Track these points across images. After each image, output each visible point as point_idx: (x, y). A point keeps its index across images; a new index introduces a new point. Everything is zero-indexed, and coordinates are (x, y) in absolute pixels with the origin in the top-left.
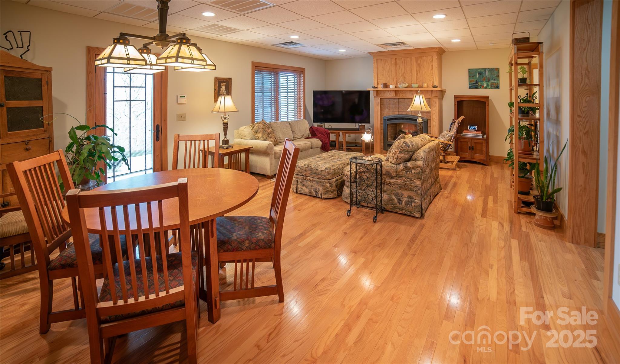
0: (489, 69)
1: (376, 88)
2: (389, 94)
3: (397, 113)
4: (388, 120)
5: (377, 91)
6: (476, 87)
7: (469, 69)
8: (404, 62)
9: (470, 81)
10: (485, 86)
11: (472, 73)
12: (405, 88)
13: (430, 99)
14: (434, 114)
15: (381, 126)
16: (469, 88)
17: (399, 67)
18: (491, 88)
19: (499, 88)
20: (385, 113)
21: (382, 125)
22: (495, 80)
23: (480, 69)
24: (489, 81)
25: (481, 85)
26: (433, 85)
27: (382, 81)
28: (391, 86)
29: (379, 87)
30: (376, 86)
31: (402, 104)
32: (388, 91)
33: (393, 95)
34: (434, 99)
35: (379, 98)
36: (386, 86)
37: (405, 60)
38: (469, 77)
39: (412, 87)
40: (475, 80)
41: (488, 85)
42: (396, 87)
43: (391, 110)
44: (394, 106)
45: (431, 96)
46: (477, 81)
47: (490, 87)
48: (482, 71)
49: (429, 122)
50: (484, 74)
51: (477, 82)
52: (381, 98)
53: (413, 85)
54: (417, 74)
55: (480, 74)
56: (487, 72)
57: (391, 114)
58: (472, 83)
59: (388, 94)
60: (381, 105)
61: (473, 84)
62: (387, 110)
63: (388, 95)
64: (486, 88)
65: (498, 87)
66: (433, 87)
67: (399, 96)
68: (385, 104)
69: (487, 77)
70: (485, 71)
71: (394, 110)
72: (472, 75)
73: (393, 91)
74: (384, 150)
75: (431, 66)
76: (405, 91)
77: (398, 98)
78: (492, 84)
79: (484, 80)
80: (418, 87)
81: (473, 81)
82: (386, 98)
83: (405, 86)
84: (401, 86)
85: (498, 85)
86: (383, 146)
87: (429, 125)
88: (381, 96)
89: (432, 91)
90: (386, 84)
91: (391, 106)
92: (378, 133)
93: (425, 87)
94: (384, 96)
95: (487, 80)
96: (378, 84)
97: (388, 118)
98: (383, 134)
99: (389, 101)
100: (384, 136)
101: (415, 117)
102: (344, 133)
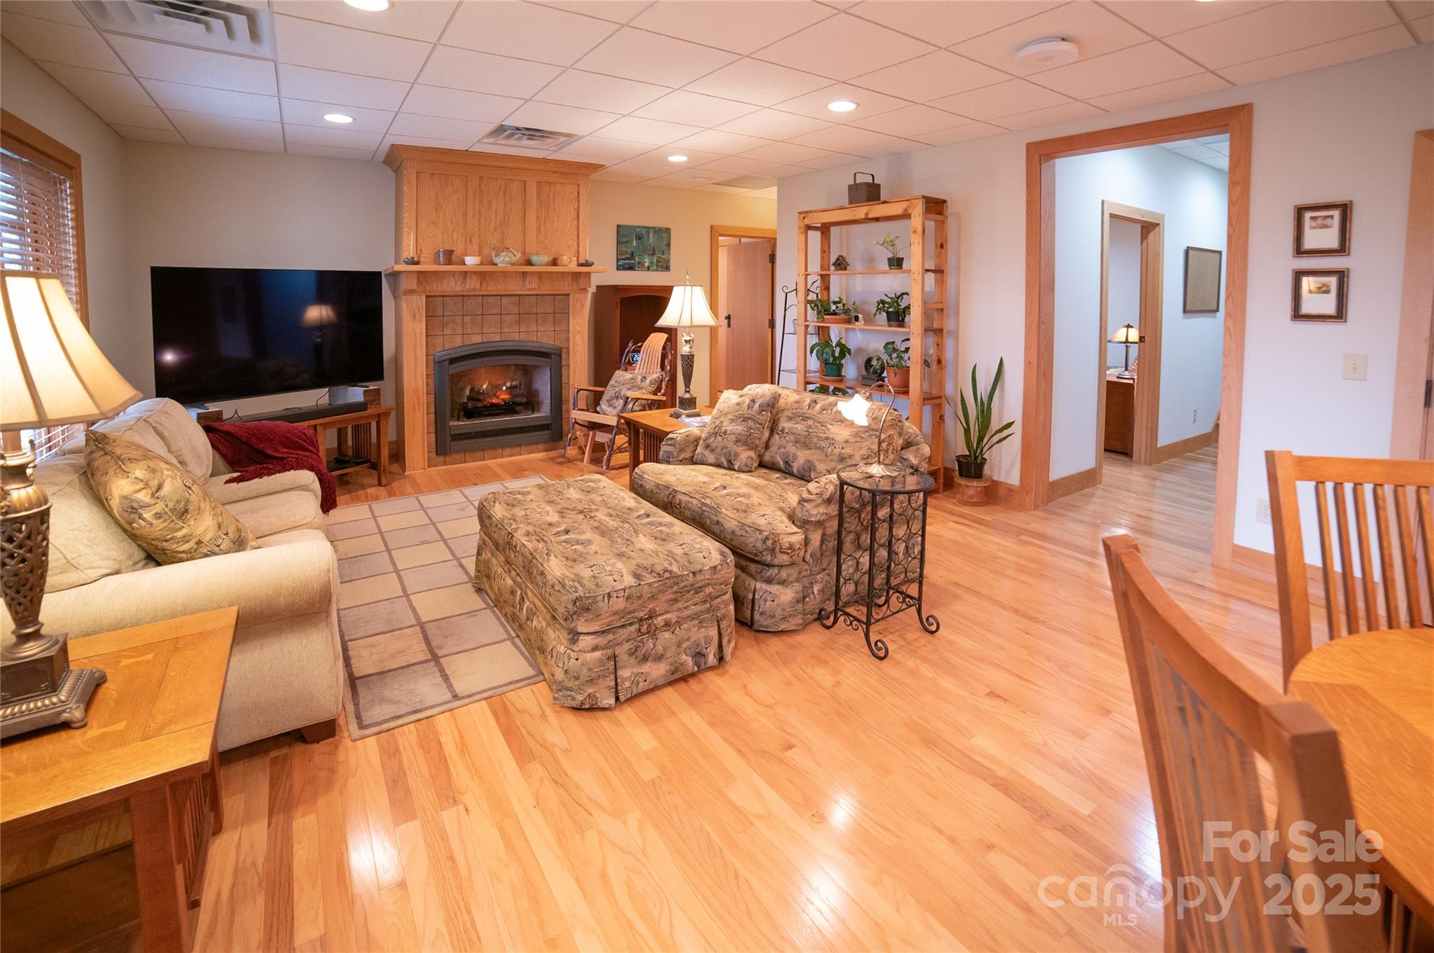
0: (654, 228)
1: (417, 263)
3: (477, 339)
4: (453, 361)
5: (419, 273)
6: (630, 265)
7: (618, 226)
8: (505, 193)
9: (619, 253)
10: (647, 264)
11: (623, 234)
12: (510, 265)
13: (568, 295)
14: (579, 332)
16: (618, 269)
17: (490, 202)
18: (657, 270)
19: (669, 270)
20: (439, 341)
21: (432, 380)
22: (663, 252)
23: (639, 227)
24: (654, 254)
25: (639, 263)
26: (578, 260)
27: (436, 241)
28: (471, 261)
29: (422, 260)
30: (416, 259)
31: (494, 311)
32: (453, 273)
33: (472, 284)
34: (577, 295)
35: (424, 297)
36: (449, 256)
37: (506, 186)
38: (619, 242)
39: (529, 263)
40: (629, 251)
41: (652, 263)
42: (481, 264)
43: (459, 331)
44: (467, 319)
45: (570, 288)
46: (632, 253)
47: (655, 267)
48: (644, 231)
49: (564, 355)
50: (646, 239)
51: (632, 256)
52: (426, 297)
53: (535, 259)
54: (539, 229)
55: (639, 238)
56: (651, 235)
57: (458, 342)
58: (623, 257)
59: (453, 284)
60: (427, 316)
61: (625, 259)
62: (448, 332)
63: (452, 286)
64: (648, 269)
65: (667, 268)
66: (581, 265)
67: (492, 288)
68: (440, 312)
69: (650, 245)
70: (648, 233)
71: (469, 331)
72: (624, 240)
73: (475, 273)
74: (437, 454)
75: (572, 208)
76: (505, 274)
77: (482, 296)
78: (658, 262)
79: (645, 251)
80: (546, 265)
81: (626, 252)
82: (444, 296)
83: (514, 259)
84: (503, 260)
85: (668, 261)
86: (434, 444)
87: (563, 363)
88: (428, 289)
89: (576, 275)
90: (453, 251)
91: (459, 319)
92: (417, 408)
93: (564, 263)
94: (436, 288)
95: (651, 252)
96: (421, 250)
97: (454, 356)
98: (433, 406)
99: (455, 303)
100: (436, 413)
101: (530, 344)
102: (318, 428)
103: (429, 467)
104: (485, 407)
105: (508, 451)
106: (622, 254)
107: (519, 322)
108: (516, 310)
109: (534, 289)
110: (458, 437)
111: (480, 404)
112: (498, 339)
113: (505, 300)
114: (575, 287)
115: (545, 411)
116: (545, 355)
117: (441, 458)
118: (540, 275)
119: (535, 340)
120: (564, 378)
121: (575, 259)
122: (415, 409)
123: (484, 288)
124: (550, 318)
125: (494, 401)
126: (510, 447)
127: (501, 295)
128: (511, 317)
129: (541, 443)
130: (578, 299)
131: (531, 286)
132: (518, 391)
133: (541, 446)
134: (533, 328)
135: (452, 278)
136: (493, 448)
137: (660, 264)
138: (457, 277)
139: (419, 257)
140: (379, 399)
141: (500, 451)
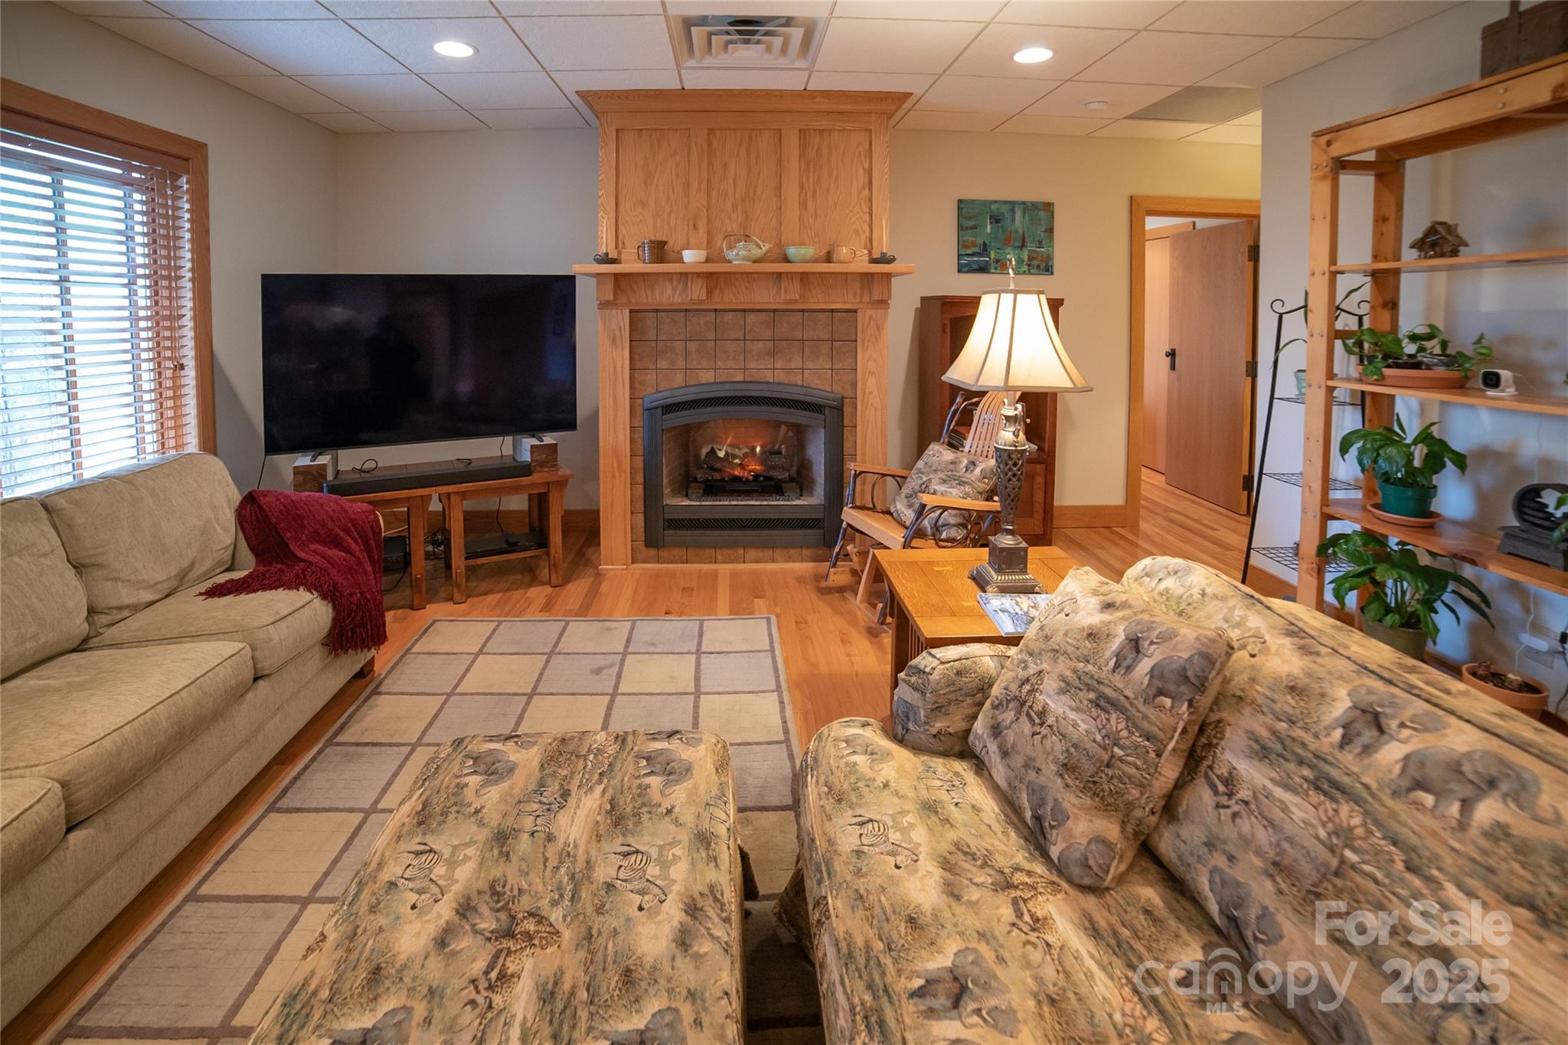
0: (1024, 203)
1: (614, 261)
2: (674, 289)
3: (707, 377)
4: (669, 409)
5: (617, 277)
6: (982, 264)
7: (960, 201)
8: (748, 151)
9: (962, 245)
11: (968, 213)
12: (755, 261)
13: (855, 311)
14: (873, 373)
15: (632, 441)
16: (959, 271)
17: (725, 166)
18: (1029, 272)
19: (1052, 273)
20: (651, 377)
21: (638, 436)
22: (1040, 242)
23: (996, 202)
24: (1023, 246)
25: (997, 261)
26: (870, 252)
27: (642, 229)
28: (689, 256)
29: (624, 256)
30: (613, 255)
31: (734, 335)
32: (669, 276)
33: (697, 292)
34: (870, 312)
35: (627, 312)
36: (660, 251)
37: (750, 137)
38: (961, 228)
39: (786, 259)
40: (980, 241)
42: (708, 260)
43: (681, 364)
44: (692, 346)
45: (858, 299)
46: (985, 245)
47: (1025, 268)
48: (1004, 209)
49: (847, 409)
50: (1008, 222)
51: (985, 251)
52: (631, 311)
53: (792, 251)
54: (804, 205)
55: (996, 219)
56: (1018, 214)
57: (679, 379)
58: (969, 251)
59: (669, 291)
60: (631, 341)
61: (973, 255)
62: (663, 364)
63: (668, 295)
65: (1048, 270)
66: (876, 261)
67: (728, 298)
68: (652, 335)
69: (1016, 232)
70: (1013, 211)
71: (695, 364)
72: (970, 223)
73: (698, 275)
74: (646, 546)
75: (861, 171)
76: (748, 276)
77: (716, 310)
78: (1031, 259)
79: (1007, 242)
80: (816, 261)
81: (974, 244)
82: (657, 311)
83: (757, 253)
84: (737, 254)
85: (1049, 258)
86: (643, 529)
87: (846, 422)
88: (634, 301)
89: (867, 279)
90: (666, 242)
91: (680, 346)
92: (617, 474)
93: (842, 258)
94: (646, 298)
95: (1019, 244)
96: (623, 243)
97: (670, 401)
98: (642, 475)
99: (674, 321)
100: (645, 484)
101: (789, 389)
102: (452, 497)
103: (633, 563)
104: (723, 480)
105: (752, 553)
106: (966, 247)
107: (773, 353)
108: (767, 334)
109: (796, 301)
110: (674, 524)
111: (717, 476)
112: (739, 377)
113: (751, 318)
114: (866, 298)
115: (816, 498)
116: (815, 408)
117: (653, 552)
118: (804, 278)
119: (800, 383)
120: (847, 445)
121: (866, 252)
122: (614, 477)
123: (716, 299)
124: (825, 347)
125: (737, 473)
126: (757, 547)
127: (745, 311)
128: (760, 345)
129: (808, 547)
130: (871, 318)
131: (791, 293)
132: (777, 460)
133: (806, 552)
134: (796, 362)
135: (668, 285)
136: (732, 546)
137: (1035, 263)
138: (675, 283)
139: (619, 253)
140: (555, 460)
141: (741, 552)
